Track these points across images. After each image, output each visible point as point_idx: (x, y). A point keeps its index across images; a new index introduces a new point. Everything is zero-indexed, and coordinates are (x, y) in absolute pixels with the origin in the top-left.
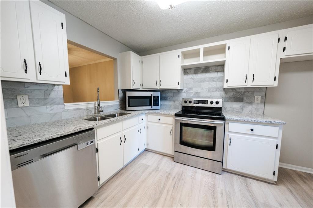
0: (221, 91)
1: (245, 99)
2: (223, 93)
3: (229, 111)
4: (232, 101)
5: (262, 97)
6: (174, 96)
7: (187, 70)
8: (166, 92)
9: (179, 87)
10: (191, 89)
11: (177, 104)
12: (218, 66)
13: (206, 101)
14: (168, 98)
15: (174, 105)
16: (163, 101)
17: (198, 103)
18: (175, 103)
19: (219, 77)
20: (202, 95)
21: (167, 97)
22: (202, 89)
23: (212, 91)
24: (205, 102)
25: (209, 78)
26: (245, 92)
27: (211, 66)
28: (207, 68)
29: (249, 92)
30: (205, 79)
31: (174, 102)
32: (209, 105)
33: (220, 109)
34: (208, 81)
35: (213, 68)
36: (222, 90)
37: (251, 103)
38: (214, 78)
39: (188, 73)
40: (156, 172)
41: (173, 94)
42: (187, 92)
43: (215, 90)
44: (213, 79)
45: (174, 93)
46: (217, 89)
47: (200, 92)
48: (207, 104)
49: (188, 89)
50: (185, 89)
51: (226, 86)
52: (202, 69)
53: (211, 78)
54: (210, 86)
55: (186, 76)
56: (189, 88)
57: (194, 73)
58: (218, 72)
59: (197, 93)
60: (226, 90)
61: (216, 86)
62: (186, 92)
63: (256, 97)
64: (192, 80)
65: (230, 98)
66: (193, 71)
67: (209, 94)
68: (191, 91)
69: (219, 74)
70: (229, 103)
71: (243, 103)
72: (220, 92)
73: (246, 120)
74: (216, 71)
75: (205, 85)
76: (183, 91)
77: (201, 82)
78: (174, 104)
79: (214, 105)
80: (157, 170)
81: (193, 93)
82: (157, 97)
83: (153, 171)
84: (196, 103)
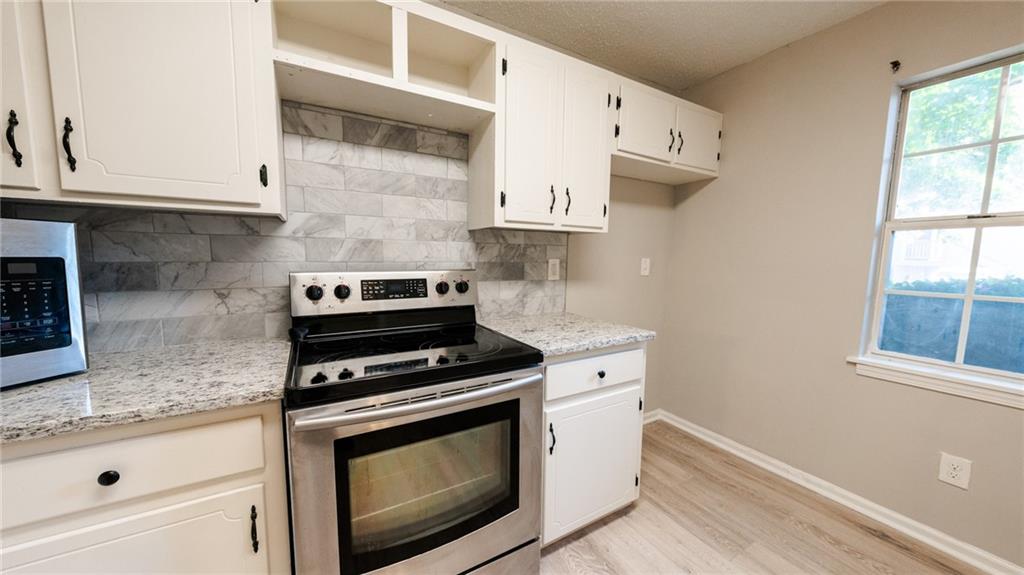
0: (462, 239)
1: (527, 268)
2: (468, 247)
3: (489, 314)
4: (496, 279)
5: (561, 263)
6: (213, 260)
7: (301, 112)
8: (139, 227)
9: (269, 201)
10: (334, 220)
11: (249, 311)
12: (450, 133)
13: (418, 280)
14: (168, 272)
15: (218, 318)
16: (102, 296)
17: (386, 297)
18: (230, 302)
19: (454, 182)
20: (389, 254)
21: (152, 267)
22: (391, 226)
23: (433, 239)
24: (415, 288)
25: (418, 178)
26: (527, 247)
27: (421, 127)
28: (405, 129)
29: (535, 246)
30: (398, 180)
31: (222, 296)
32: (433, 300)
33: (470, 310)
34: (414, 193)
35: (432, 139)
36: (467, 235)
37: (540, 282)
38: (435, 182)
39: (306, 127)
41: (203, 243)
42: (307, 235)
43: (441, 233)
44: (430, 188)
45: (212, 237)
46: (449, 231)
47: (379, 242)
48: (426, 295)
49: (313, 223)
50: (294, 222)
51: (500, 219)
52: (383, 130)
53: (427, 179)
54: (422, 215)
55: (295, 145)
56: (320, 216)
57: (345, 139)
58: (449, 160)
59: (366, 243)
60: (477, 235)
61: (445, 219)
62: (300, 235)
63: (551, 261)
64: (335, 172)
65: (491, 265)
66: (336, 124)
67: (420, 253)
68: (335, 234)
69: (452, 171)
70: (488, 284)
71: (521, 284)
72: (459, 245)
74: (440, 153)
75: (402, 209)
76: (287, 230)
77: (382, 189)
78: (222, 310)
79: (453, 299)
81: (348, 245)
84: (377, 297)
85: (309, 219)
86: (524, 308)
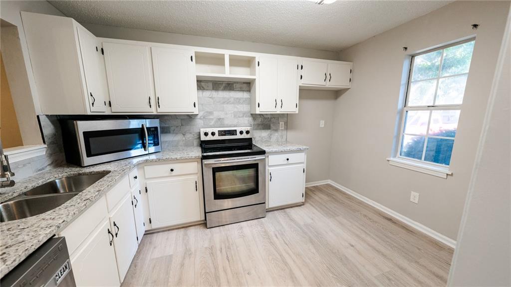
0: (248, 116)
1: (272, 125)
2: (251, 119)
3: (258, 141)
4: (260, 129)
5: (285, 123)
6: (182, 125)
7: (202, 83)
8: (166, 118)
9: (195, 111)
10: (211, 113)
11: (190, 138)
12: (244, 83)
13: (234, 130)
14: (172, 129)
15: (183, 141)
17: (225, 135)
18: (186, 136)
19: (246, 98)
20: (226, 122)
21: (169, 128)
22: (226, 114)
23: (239, 117)
24: (233, 132)
25: (234, 99)
26: (271, 118)
27: (235, 82)
28: (229, 84)
29: (274, 118)
30: (229, 100)
31: (184, 135)
32: (239, 136)
33: (251, 139)
34: (233, 103)
35: (238, 86)
36: (250, 115)
37: (276, 130)
38: (239, 99)
39: (203, 87)
40: (190, 258)
41: (179, 121)
42: (204, 118)
43: (242, 115)
44: (238, 101)
45: (181, 119)
46: (244, 114)
47: (223, 119)
48: (236, 135)
49: (205, 114)
51: (258, 111)
52: (224, 85)
53: (237, 98)
54: (236, 110)
55: (200, 92)
56: (207, 112)
57: (213, 89)
58: (245, 92)
59: (219, 119)
60: (254, 115)
61: (242, 110)
62: (202, 118)
63: (281, 123)
64: (210, 99)
65: (259, 125)
66: (210, 85)
67: (235, 122)
68: (211, 117)
69: (245, 95)
70: (258, 131)
71: (269, 130)
72: (247, 118)
73: (283, 151)
74: (241, 90)
75: (230, 108)
76: (199, 117)
77: (224, 103)
78: (184, 139)
79: (245, 136)
80: (190, 254)
81: (215, 120)
82: (153, 129)
83: (184, 258)
84: (222, 135)
85: (204, 113)
86: (270, 139)
